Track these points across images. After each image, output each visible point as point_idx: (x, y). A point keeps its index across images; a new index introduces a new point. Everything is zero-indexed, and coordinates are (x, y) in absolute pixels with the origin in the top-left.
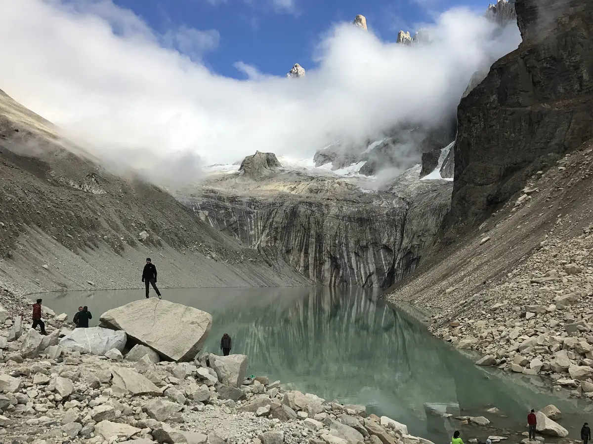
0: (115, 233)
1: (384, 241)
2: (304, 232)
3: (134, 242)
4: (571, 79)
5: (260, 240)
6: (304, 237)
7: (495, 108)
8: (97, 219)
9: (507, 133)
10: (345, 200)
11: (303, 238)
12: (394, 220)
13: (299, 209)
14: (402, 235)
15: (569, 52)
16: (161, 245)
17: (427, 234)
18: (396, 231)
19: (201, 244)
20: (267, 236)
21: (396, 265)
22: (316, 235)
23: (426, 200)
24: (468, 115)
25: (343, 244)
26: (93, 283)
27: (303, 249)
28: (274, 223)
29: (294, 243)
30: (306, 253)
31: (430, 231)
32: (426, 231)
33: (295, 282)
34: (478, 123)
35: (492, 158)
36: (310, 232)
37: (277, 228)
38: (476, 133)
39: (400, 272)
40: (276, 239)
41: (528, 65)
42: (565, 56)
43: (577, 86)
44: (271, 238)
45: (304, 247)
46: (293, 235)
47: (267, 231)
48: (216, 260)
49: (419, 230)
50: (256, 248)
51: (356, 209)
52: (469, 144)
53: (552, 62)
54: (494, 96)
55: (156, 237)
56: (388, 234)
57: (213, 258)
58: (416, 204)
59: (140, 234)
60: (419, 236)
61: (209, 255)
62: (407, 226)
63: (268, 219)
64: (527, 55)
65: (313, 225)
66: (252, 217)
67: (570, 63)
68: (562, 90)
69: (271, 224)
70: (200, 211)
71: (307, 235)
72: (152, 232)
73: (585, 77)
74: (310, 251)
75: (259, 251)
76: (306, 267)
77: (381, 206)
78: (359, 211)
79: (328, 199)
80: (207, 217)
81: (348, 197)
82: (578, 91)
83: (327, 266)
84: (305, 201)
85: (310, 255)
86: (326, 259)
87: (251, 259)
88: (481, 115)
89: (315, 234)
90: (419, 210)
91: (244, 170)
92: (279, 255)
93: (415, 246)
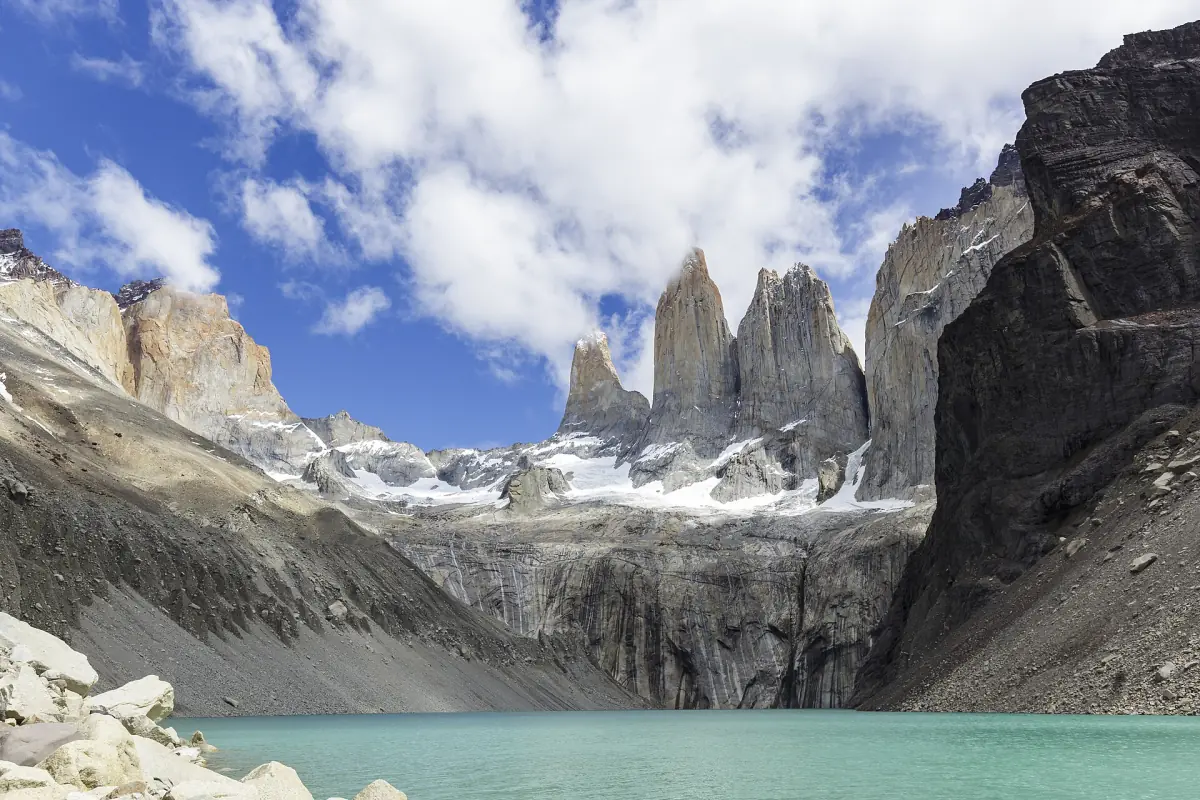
0: (283, 604)
1: (772, 619)
2: (622, 605)
3: (318, 622)
4: (1160, 276)
5: (542, 622)
6: (624, 614)
7: (1020, 334)
8: (249, 577)
9: (1055, 375)
10: (694, 545)
11: (621, 616)
12: (785, 579)
13: (612, 563)
14: (801, 606)
15: (1147, 228)
16: (368, 629)
17: (847, 602)
18: (790, 600)
19: (440, 628)
20: (556, 612)
21: (797, 664)
22: (646, 609)
23: (836, 540)
24: (966, 349)
25: (697, 627)
26: (235, 702)
27: (624, 638)
28: (568, 590)
29: (606, 626)
30: (630, 645)
31: (854, 597)
32: (846, 597)
33: (612, 701)
34: (988, 364)
35: (1032, 425)
36: (634, 604)
37: (573, 599)
38: (987, 381)
39: (804, 676)
40: (571, 619)
41: (1071, 257)
42: (1141, 238)
43: (1174, 288)
44: (563, 617)
45: (624, 633)
46: (603, 611)
47: (555, 605)
48: (468, 660)
49: (833, 594)
50: (536, 637)
51: (716, 561)
52: (974, 406)
53: (1118, 248)
54: (1017, 313)
55: (360, 614)
56: (776, 605)
57: (462, 655)
58: (820, 549)
59: (331, 607)
60: (835, 606)
61: (455, 650)
62: (810, 590)
63: (557, 582)
64: (1066, 239)
65: (640, 591)
66: (528, 578)
67: (1153, 247)
68: (1144, 296)
69: (563, 590)
70: (434, 569)
71: (630, 609)
72: (351, 604)
73: (1189, 269)
74: (636, 642)
75: (542, 643)
76: (631, 673)
77: (758, 553)
78: (720, 565)
79: (662, 544)
80: (445, 580)
81: (696, 540)
82: (1178, 297)
83: (669, 669)
84: (623, 548)
85: (638, 650)
86: (666, 655)
87: (529, 658)
88: (994, 348)
89: (643, 608)
90: (828, 559)
91: (511, 497)
92: (579, 649)
93: (829, 625)
